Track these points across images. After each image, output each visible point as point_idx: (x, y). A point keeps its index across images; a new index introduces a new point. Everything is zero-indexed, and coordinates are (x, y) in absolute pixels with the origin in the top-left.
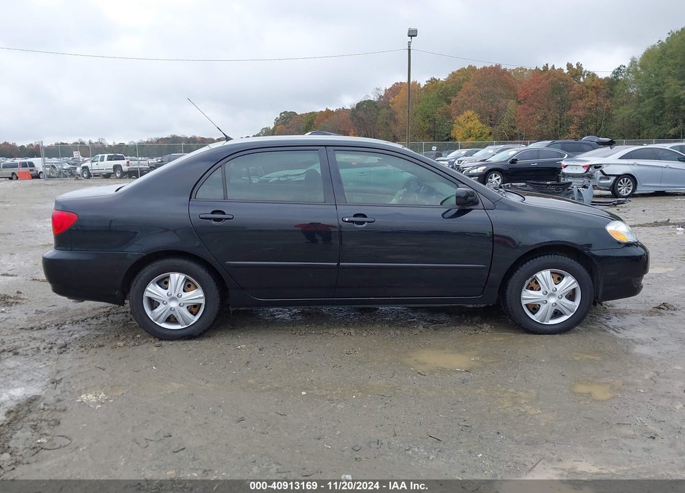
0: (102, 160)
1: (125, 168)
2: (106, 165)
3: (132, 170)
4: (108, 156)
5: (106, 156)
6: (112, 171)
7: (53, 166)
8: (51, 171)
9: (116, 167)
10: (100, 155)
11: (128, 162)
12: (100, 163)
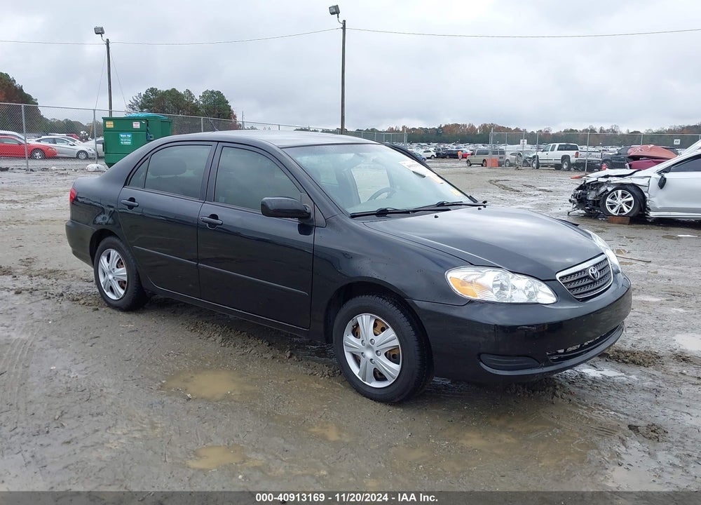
0: (552, 150)
1: (573, 160)
2: (555, 155)
3: (580, 162)
4: (560, 145)
5: (557, 145)
6: (560, 162)
7: (519, 154)
8: (517, 159)
9: (565, 158)
10: (552, 144)
11: (577, 153)
12: (550, 153)
